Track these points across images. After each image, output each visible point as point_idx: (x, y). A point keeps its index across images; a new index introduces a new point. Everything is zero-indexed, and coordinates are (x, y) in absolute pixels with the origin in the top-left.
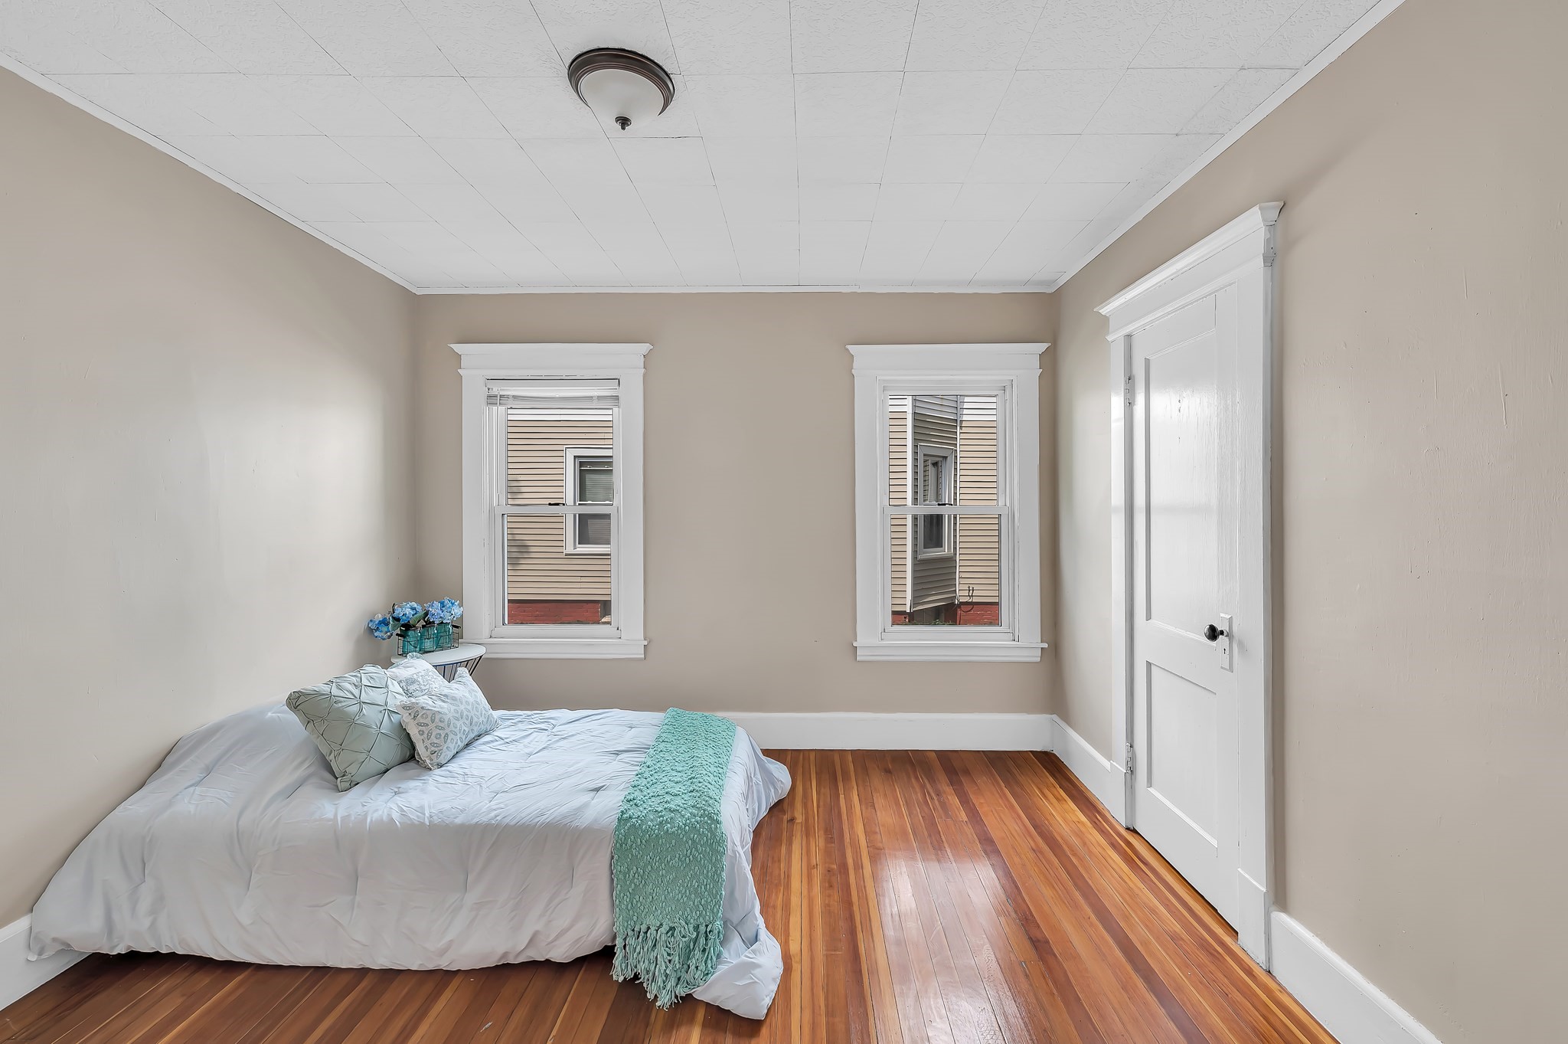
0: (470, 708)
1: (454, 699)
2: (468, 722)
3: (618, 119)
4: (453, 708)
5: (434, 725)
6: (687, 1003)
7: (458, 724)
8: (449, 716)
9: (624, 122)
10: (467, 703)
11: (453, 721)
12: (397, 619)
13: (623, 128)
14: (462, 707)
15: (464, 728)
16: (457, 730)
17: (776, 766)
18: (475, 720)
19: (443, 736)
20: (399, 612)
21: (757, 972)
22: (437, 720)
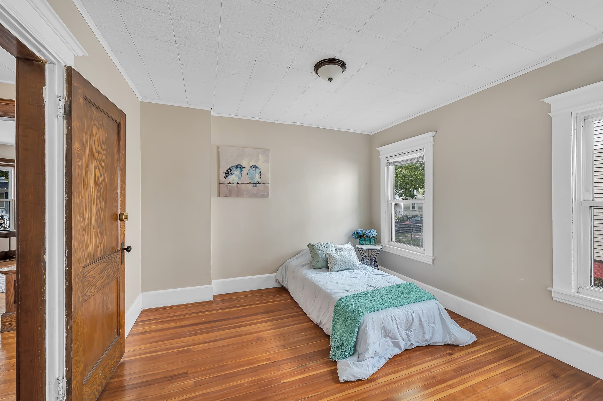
0: (346, 259)
1: (342, 255)
2: (344, 263)
3: (328, 79)
4: (340, 258)
5: (332, 260)
6: (335, 363)
7: (340, 263)
8: (338, 259)
9: (330, 80)
10: (346, 258)
11: (338, 261)
12: (357, 233)
13: (330, 82)
14: (343, 258)
15: (342, 264)
16: (339, 264)
17: (458, 328)
18: (347, 263)
19: (334, 264)
20: (358, 231)
21: (348, 368)
22: (334, 259)
